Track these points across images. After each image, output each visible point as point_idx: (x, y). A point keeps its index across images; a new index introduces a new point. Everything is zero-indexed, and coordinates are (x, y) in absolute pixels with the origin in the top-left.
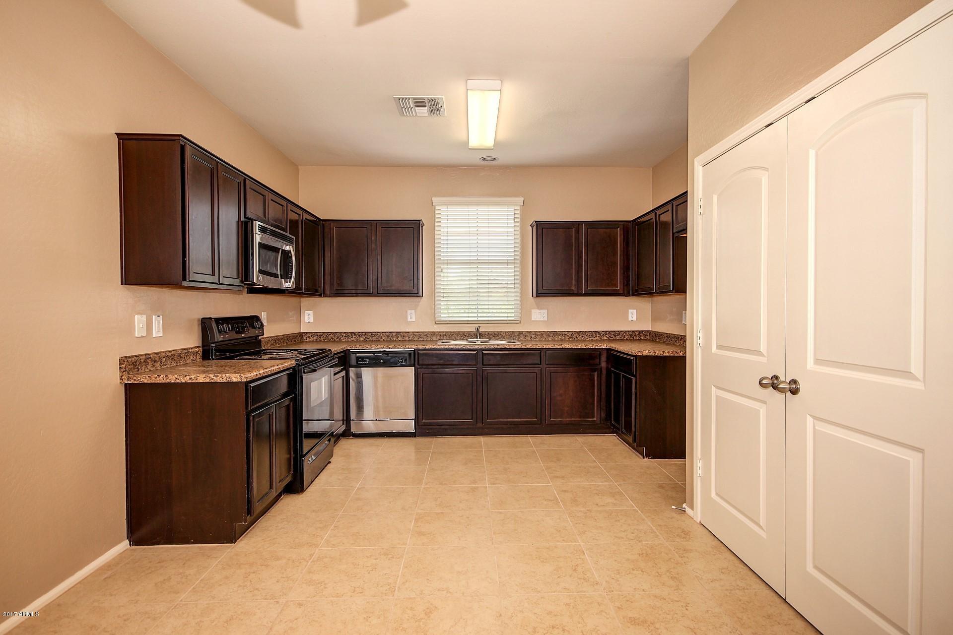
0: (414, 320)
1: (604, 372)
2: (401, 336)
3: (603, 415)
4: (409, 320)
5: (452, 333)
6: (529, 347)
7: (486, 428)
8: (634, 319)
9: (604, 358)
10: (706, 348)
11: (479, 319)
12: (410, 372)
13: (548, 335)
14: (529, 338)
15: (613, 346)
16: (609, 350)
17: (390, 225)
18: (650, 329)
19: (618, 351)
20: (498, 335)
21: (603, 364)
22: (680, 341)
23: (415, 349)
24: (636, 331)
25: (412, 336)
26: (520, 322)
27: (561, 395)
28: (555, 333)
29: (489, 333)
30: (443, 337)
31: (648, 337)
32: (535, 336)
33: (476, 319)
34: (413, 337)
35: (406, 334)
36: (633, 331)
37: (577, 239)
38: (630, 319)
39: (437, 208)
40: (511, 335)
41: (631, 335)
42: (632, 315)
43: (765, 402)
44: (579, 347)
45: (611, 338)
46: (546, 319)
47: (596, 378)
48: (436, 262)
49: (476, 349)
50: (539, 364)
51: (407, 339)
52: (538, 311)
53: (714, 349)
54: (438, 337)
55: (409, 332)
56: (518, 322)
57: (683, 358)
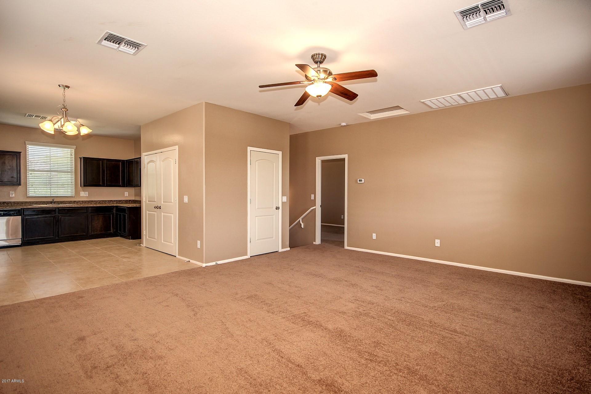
0: (14, 196)
1: (115, 214)
2: (6, 203)
3: (115, 230)
4: (11, 196)
5: (37, 202)
6: (81, 206)
7: (60, 239)
8: (127, 195)
9: (115, 209)
10: (146, 202)
11: (52, 196)
12: (19, 218)
13: (89, 202)
14: (79, 203)
15: (118, 205)
16: (117, 207)
17: (3, 153)
18: (134, 199)
19: (120, 206)
20: (63, 203)
21: (114, 212)
22: (140, 202)
23: (21, 208)
26: (75, 197)
27: (96, 224)
28: (92, 201)
29: (58, 202)
30: (32, 204)
31: (133, 202)
32: (82, 203)
33: (50, 196)
34: (14, 204)
35: (9, 203)
36: (127, 200)
37: (102, 165)
38: (125, 196)
39: (27, 146)
40: (70, 202)
41: (126, 202)
42: (126, 194)
43: (156, 212)
44: (104, 206)
45: (117, 202)
46: (87, 196)
47: (111, 217)
48: (27, 170)
49: (55, 208)
50: (86, 213)
51: (10, 205)
52: (83, 192)
53: (147, 202)
54: (29, 204)
55: (11, 202)
56: (73, 197)
57: (140, 207)
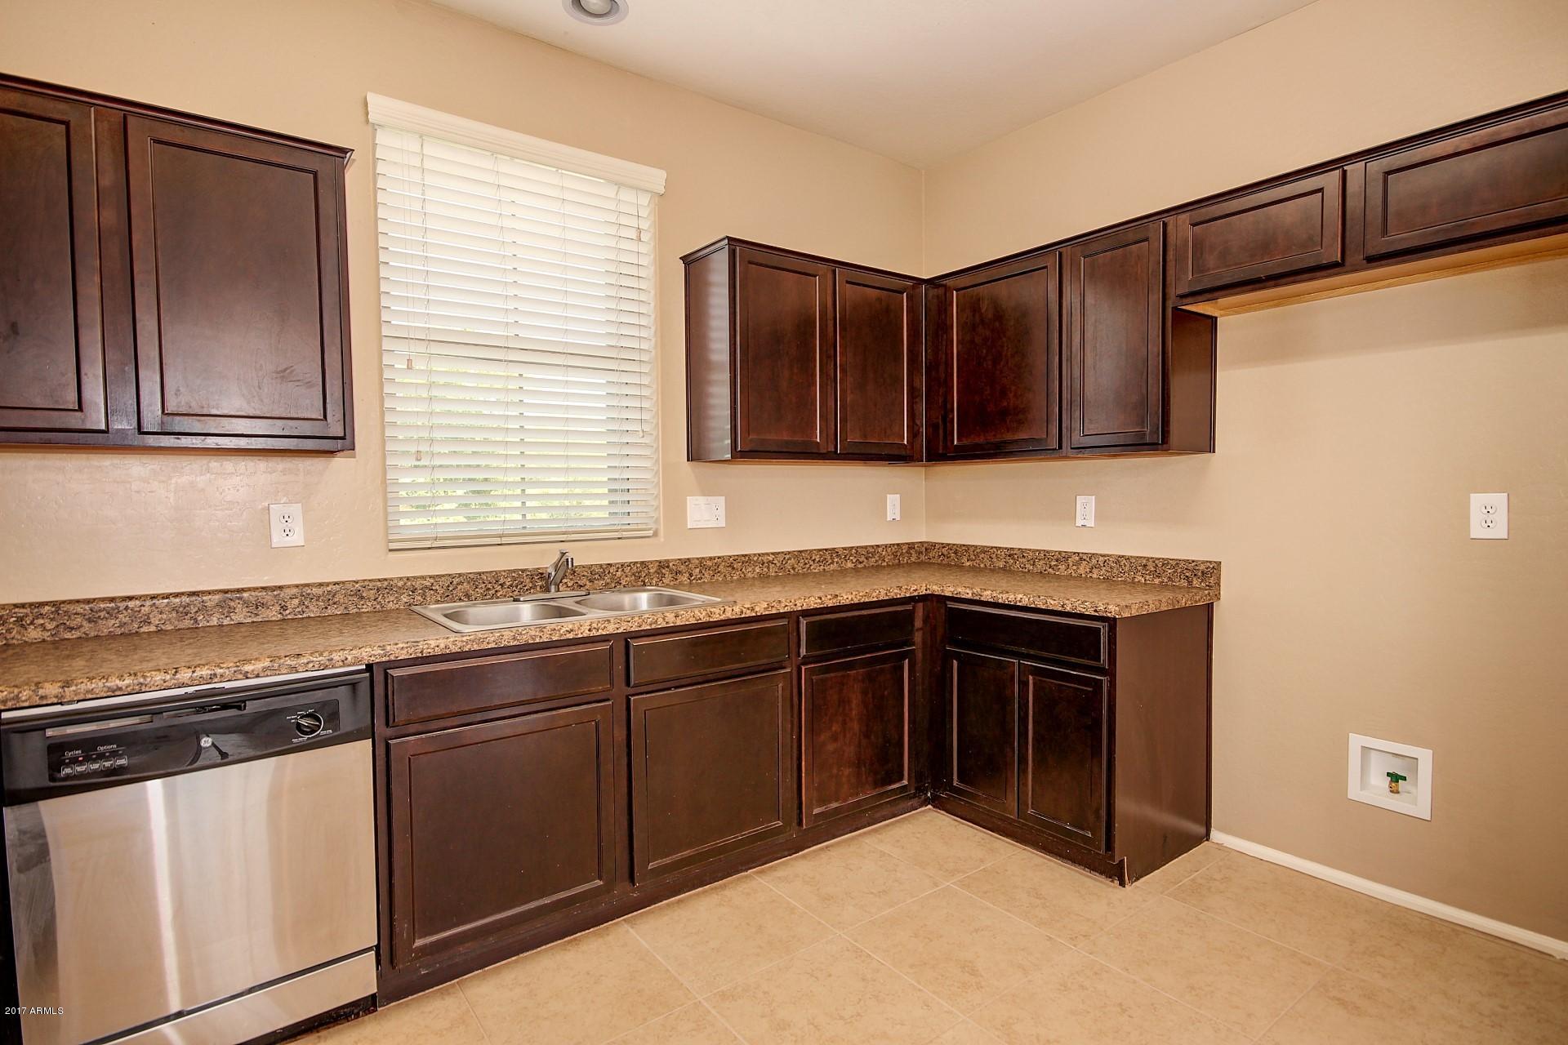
0: (297, 538)
2: (246, 604)
4: (278, 539)
5: (456, 581)
8: (898, 516)
13: (730, 565)
14: (684, 578)
17: (202, 141)
18: (925, 538)
20: (602, 576)
24: (903, 544)
25: (296, 602)
26: (656, 534)
28: (746, 559)
29: (575, 572)
30: (424, 596)
31: (923, 557)
32: (701, 572)
34: (302, 603)
35: (267, 597)
36: (898, 545)
37: (824, 308)
38: (889, 518)
40: (638, 574)
41: (894, 555)
42: (894, 504)
45: (861, 563)
46: (723, 524)
51: (273, 614)
52: (701, 500)
54: (404, 598)
55: (281, 588)
56: (650, 533)
